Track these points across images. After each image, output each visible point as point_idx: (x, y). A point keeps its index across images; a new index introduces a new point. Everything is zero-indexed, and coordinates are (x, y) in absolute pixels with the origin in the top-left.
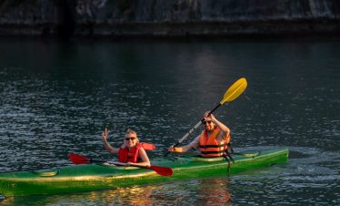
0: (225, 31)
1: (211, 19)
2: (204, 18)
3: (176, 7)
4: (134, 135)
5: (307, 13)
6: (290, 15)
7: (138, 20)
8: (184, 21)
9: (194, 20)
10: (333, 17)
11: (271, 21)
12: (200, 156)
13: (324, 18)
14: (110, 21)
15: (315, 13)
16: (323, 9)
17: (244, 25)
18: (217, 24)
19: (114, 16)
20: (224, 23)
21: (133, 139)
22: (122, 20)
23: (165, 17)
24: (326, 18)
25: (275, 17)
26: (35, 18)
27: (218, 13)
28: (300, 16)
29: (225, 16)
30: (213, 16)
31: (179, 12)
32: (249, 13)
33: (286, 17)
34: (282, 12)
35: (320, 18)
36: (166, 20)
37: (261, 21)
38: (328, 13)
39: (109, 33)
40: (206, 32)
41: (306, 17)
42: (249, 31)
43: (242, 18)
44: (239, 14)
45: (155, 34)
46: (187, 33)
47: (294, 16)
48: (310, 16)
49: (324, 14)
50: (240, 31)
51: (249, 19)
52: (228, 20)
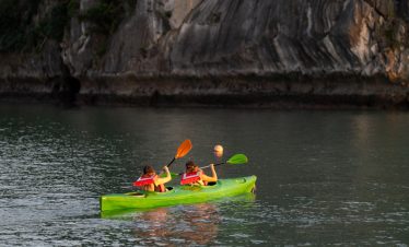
1: (182, 72)
3: (144, 52)
9: (162, 74)
26: (44, 69)
27: (188, 63)
31: (147, 60)
33: (256, 70)
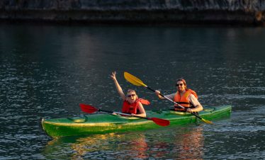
0: (100, 18)
2: (83, 7)
4: (134, 93)
5: (163, 5)
6: (150, 6)
7: (31, 7)
8: (67, 9)
10: (182, 9)
11: (136, 11)
12: (174, 110)
13: (175, 10)
14: (7, 8)
15: (169, 6)
16: (174, 3)
17: (115, 13)
18: (94, 12)
19: (10, 3)
20: (99, 12)
21: (133, 95)
22: (17, 7)
23: (52, 6)
24: (177, 10)
25: (138, 8)
28: (157, 8)
29: (100, 6)
30: (91, 5)
32: (119, 4)
34: (144, 4)
35: (173, 9)
36: (53, 8)
37: (128, 11)
38: (178, 5)
39: (7, 17)
40: (85, 18)
41: (163, 9)
42: (118, 18)
43: (113, 8)
44: (111, 5)
45: (44, 18)
46: (70, 19)
47: (153, 7)
48: (164, 8)
49: (175, 7)
50: (111, 18)
51: (119, 8)
52: (102, 9)
